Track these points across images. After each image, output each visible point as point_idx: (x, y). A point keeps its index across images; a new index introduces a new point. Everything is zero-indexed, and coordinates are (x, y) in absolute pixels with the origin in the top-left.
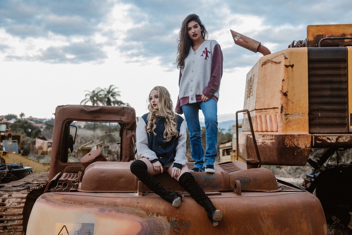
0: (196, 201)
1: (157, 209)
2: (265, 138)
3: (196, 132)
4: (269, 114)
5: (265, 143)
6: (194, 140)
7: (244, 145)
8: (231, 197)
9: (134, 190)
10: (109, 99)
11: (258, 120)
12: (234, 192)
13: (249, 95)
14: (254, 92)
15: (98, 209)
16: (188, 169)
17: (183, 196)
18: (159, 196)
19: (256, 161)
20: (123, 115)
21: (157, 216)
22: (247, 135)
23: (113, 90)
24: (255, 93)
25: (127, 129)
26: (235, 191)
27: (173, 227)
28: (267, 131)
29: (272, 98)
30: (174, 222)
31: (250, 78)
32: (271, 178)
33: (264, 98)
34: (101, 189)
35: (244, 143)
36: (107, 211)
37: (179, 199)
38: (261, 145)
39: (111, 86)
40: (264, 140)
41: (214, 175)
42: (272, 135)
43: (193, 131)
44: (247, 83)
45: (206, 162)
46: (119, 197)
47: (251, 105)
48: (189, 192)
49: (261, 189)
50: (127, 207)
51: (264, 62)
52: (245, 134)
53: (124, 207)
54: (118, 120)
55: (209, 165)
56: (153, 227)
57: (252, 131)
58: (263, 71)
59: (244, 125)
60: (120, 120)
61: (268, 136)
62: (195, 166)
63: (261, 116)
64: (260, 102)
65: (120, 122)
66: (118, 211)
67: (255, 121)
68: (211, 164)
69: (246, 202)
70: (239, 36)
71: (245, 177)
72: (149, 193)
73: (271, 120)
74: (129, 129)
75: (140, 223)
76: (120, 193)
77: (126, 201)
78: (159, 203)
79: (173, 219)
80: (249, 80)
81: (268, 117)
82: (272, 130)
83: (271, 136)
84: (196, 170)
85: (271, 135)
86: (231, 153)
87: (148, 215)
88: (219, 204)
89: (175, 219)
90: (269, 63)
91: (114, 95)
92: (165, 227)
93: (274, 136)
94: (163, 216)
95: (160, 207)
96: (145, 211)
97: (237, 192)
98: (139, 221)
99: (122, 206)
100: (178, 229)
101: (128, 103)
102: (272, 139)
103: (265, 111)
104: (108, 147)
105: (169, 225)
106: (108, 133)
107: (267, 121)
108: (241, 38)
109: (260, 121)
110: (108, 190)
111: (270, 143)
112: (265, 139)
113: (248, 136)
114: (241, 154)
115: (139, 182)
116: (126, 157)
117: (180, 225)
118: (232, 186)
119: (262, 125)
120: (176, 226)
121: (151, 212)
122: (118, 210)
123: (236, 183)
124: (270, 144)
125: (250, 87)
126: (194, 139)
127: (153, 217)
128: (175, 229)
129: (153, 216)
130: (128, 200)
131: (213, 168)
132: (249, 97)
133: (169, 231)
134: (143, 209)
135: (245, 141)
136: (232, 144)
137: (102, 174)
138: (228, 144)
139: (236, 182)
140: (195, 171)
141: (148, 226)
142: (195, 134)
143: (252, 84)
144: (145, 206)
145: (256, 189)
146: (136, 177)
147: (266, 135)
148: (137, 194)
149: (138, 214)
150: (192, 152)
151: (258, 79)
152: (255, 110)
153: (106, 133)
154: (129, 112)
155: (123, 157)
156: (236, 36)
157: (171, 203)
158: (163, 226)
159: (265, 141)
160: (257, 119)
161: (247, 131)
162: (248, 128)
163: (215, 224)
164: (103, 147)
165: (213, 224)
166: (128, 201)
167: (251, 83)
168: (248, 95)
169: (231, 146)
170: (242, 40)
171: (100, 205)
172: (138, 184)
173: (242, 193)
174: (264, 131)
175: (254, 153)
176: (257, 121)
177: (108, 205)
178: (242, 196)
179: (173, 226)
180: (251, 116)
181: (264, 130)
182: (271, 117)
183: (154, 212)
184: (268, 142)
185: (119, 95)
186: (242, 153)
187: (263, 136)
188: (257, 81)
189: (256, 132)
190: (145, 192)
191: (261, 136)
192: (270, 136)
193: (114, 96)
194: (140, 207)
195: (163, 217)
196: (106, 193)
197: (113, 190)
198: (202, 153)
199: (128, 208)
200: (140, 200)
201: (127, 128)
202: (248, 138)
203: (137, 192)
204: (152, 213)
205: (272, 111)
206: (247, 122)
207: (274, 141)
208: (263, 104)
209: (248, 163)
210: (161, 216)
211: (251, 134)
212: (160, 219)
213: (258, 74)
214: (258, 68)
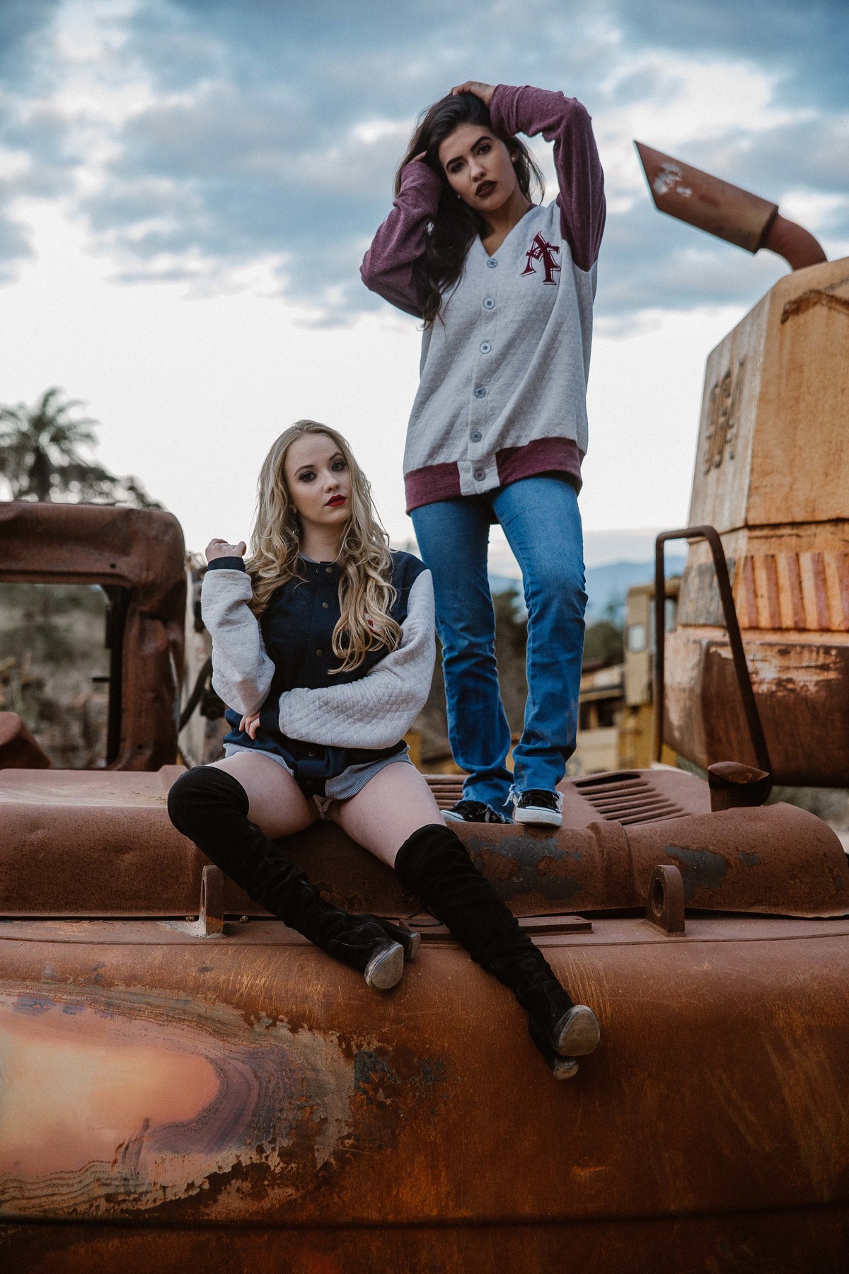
0: (475, 959)
1: (295, 996)
2: (792, 661)
3: (475, 635)
4: (810, 546)
5: (790, 686)
6: (465, 674)
7: (692, 690)
8: (639, 943)
9: (182, 908)
10: (42, 458)
11: (762, 576)
12: (652, 919)
13: (717, 458)
14: (740, 443)
15: (15, 999)
16: (438, 807)
17: (413, 936)
18: (303, 938)
19: (750, 771)
20: (124, 550)
21: (294, 1030)
22: (704, 643)
23: (61, 410)
24: (745, 448)
25: (143, 615)
26: (655, 911)
27: (368, 1080)
28: (803, 630)
29: (827, 475)
30: (370, 1056)
31: (723, 374)
32: (825, 855)
33: (791, 473)
34: (27, 903)
35: (693, 682)
36: (57, 1009)
37: (399, 950)
38: (772, 694)
39: (50, 394)
40: (788, 668)
41: (556, 836)
42: (827, 650)
43: (463, 629)
44: (708, 397)
45: (522, 777)
46: (116, 940)
47: (727, 505)
48: (442, 918)
49: (777, 905)
50: (153, 986)
51: (795, 302)
52: (695, 642)
53: (137, 989)
54: (101, 570)
55: (534, 792)
56: (273, 1083)
57: (731, 624)
58: (787, 344)
59: (693, 595)
60: (109, 570)
61: (806, 654)
62: (469, 795)
63: (773, 556)
64: (768, 490)
65: (110, 581)
66: (111, 1008)
67: (745, 578)
68: (543, 786)
69: (707, 966)
70: (675, 174)
71: (703, 849)
72: (253, 924)
73: (822, 576)
74: (153, 616)
75: (212, 1061)
76: (115, 922)
77: (149, 959)
78: (302, 968)
79: (369, 1044)
80: (716, 386)
81: (806, 561)
82: (824, 624)
83: (821, 652)
84: (472, 811)
85: (818, 648)
86: (618, 717)
87: (251, 1024)
88: (582, 977)
89: (376, 1044)
90: (818, 308)
91: (65, 438)
92: (331, 1081)
93: (833, 652)
94: (319, 1028)
95: (308, 990)
96: (237, 1006)
97: (663, 917)
98: (206, 1053)
99: (128, 985)
100: (392, 1091)
101: (131, 479)
102: (824, 668)
103: (795, 531)
104: (39, 685)
105: (348, 1071)
106: (39, 619)
107: (800, 583)
108: (685, 183)
109: (769, 579)
110: (59, 909)
111: (817, 683)
112: (793, 663)
113: (713, 649)
114: (677, 734)
115: (209, 873)
116: (140, 747)
117: (398, 1072)
118: (643, 890)
119: (778, 598)
120: (381, 1080)
121: (263, 1014)
122: (109, 1005)
123: (662, 875)
124: (818, 692)
125: (722, 420)
126: (464, 666)
127: (276, 1038)
128: (376, 1091)
129: (272, 1031)
130: (157, 956)
131: (554, 807)
132: (718, 465)
133: (347, 1102)
134: (228, 997)
135: (694, 673)
136: (623, 676)
137: (32, 831)
138: (605, 678)
139: (659, 873)
140: (466, 818)
141: (251, 1076)
142: (471, 645)
143: (733, 404)
144: (234, 982)
145: (752, 904)
146: (194, 847)
147: (798, 649)
148: (198, 929)
149: (202, 1022)
150: (451, 731)
151: (765, 383)
152: (748, 527)
153: (29, 616)
154: (154, 533)
155: (127, 749)
156: (662, 170)
157: (361, 969)
158: (322, 1077)
159: (793, 675)
160: (753, 569)
161: (705, 626)
162: (709, 613)
163: (565, 1071)
164: (15, 685)
165: (552, 1067)
166: (157, 962)
167: (729, 401)
168: (712, 456)
169: (621, 686)
170: (688, 192)
171: (24, 979)
172: (205, 878)
173: (689, 925)
174: (788, 630)
175: (738, 729)
176: (754, 581)
177: (60, 979)
178: (690, 938)
179: (368, 1078)
180: (728, 554)
181: (788, 621)
182: (823, 562)
183: (278, 1015)
184: (807, 680)
185: (88, 437)
186: (680, 728)
187: (784, 651)
188: (758, 390)
189: (751, 632)
190: (238, 918)
191: (771, 653)
192: (818, 653)
193: (66, 445)
194: (216, 989)
195: (319, 1037)
196: (49, 924)
197: (84, 907)
198: (498, 733)
199: (156, 992)
200: (211, 957)
201: (144, 608)
202: (709, 660)
203: (196, 918)
204: (269, 1016)
205: (824, 533)
206: (707, 580)
207: (832, 675)
208: (786, 500)
209: (717, 783)
210: (310, 1029)
211: (727, 639)
212: (305, 1046)
213: (762, 359)
214: (764, 325)
